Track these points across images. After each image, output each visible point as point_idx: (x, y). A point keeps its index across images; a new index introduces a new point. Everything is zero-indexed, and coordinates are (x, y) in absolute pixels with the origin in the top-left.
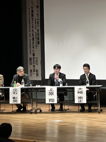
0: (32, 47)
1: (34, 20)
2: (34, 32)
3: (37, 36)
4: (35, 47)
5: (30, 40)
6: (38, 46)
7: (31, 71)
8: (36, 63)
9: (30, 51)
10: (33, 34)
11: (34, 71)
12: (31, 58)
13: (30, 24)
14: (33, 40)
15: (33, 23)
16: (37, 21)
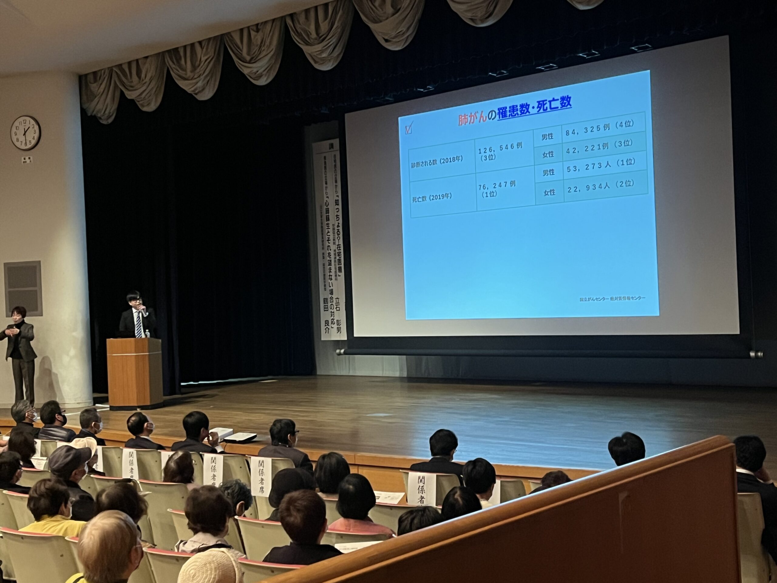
0: (327, 277)
1: (331, 227)
2: (330, 250)
4: (333, 277)
5: (324, 265)
6: (339, 276)
7: (327, 322)
8: (336, 308)
9: (325, 285)
10: (329, 253)
11: (332, 323)
12: (327, 299)
13: (322, 234)
14: (330, 264)
15: (328, 232)
16: (336, 228)
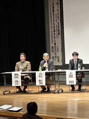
2: (55, 25)
3: (58, 28)
4: (56, 37)
8: (57, 51)
9: (52, 41)
11: (56, 58)
12: (53, 47)
15: (54, 17)
